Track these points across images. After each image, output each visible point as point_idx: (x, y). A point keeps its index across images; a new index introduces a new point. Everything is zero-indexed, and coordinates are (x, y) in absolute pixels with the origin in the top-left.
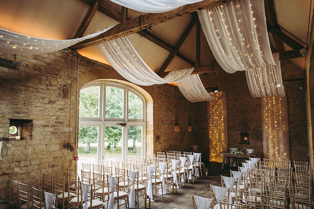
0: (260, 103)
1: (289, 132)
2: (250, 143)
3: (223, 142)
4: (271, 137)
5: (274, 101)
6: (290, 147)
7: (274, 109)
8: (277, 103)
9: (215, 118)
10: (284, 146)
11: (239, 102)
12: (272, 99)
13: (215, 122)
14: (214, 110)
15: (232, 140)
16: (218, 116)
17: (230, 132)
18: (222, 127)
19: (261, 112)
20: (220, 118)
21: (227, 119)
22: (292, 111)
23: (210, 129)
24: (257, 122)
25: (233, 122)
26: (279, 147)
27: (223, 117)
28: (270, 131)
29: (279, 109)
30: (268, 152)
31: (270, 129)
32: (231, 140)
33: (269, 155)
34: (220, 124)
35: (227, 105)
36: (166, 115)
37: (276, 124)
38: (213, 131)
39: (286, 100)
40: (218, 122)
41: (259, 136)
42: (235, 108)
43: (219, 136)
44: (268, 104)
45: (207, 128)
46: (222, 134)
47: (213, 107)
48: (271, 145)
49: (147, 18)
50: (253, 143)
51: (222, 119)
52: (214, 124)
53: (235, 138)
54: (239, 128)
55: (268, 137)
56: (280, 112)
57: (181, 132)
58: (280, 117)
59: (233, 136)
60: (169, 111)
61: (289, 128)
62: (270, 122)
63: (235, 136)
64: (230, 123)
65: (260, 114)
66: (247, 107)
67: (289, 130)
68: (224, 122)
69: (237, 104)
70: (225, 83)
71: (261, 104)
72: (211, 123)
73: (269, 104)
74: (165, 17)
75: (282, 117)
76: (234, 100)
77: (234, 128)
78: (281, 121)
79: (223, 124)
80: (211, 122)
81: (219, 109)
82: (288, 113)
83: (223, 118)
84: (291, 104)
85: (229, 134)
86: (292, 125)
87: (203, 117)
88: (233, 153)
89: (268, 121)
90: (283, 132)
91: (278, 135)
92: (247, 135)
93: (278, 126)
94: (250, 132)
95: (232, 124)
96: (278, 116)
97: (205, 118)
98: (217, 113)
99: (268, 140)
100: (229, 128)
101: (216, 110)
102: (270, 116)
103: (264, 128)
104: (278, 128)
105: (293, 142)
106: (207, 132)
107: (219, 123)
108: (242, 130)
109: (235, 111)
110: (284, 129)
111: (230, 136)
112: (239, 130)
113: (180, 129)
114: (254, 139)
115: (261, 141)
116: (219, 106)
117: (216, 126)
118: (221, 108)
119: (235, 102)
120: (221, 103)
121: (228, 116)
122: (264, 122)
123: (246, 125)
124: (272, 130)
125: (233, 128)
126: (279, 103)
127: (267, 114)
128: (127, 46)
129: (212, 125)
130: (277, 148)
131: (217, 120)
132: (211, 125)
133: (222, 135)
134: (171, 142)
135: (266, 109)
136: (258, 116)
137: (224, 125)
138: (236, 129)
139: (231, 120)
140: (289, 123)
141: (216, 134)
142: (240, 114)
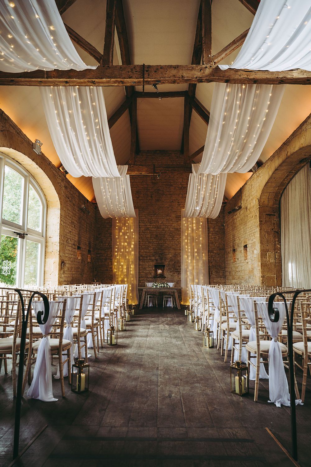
0: (178, 227)
1: (209, 261)
2: (166, 276)
3: (132, 277)
4: (190, 268)
5: (194, 225)
6: (209, 279)
7: (195, 235)
8: (198, 228)
9: (123, 244)
10: (204, 279)
11: (154, 224)
12: (193, 223)
13: (122, 250)
14: (121, 234)
15: (144, 274)
16: (126, 242)
17: (141, 263)
18: (132, 256)
19: (180, 238)
20: (129, 244)
21: (139, 246)
22: (212, 238)
23: (115, 259)
24: (175, 250)
25: (145, 251)
26: (198, 279)
27: (133, 243)
28: (189, 261)
29: (199, 236)
30: (187, 287)
31: (190, 258)
32: (142, 274)
33: (187, 290)
34: (129, 253)
35: (140, 228)
36: (70, 232)
37: (197, 252)
38: (119, 262)
39: (207, 225)
40: (127, 250)
41: (176, 268)
42: (148, 231)
43: (128, 269)
44: (188, 229)
45: (109, 259)
46: (132, 266)
47: (120, 229)
48: (190, 278)
49: (155, 71)
50: (170, 276)
51: (132, 246)
52: (121, 252)
53: (148, 272)
54: (153, 258)
55: (187, 268)
56: (201, 239)
57: (82, 260)
58: (200, 244)
59: (145, 268)
60: (73, 226)
61: (209, 258)
62: (189, 250)
63: (147, 269)
64: (142, 251)
65: (178, 241)
66: (164, 232)
67: (209, 260)
68: (134, 249)
69: (152, 226)
70: (138, 198)
71: (180, 228)
72: (116, 252)
73: (190, 229)
74: (182, 77)
75: (202, 244)
76: (148, 221)
77: (147, 257)
78: (201, 249)
79: (133, 253)
80: (116, 250)
81: (128, 232)
82: (208, 240)
83: (134, 245)
84: (211, 230)
85: (140, 266)
86: (212, 254)
87: (104, 242)
88: (156, 287)
89: (188, 249)
90: (203, 262)
91: (197, 265)
92: (162, 267)
93: (198, 255)
94: (166, 263)
95: (145, 253)
96: (198, 243)
97: (107, 244)
98: (126, 237)
99: (186, 271)
100: (141, 258)
101: (124, 234)
102: (190, 243)
103: (183, 258)
104: (198, 258)
105: (212, 273)
106: (110, 264)
107: (127, 252)
108: (157, 260)
109: (149, 236)
110: (204, 258)
111: (141, 269)
112: (152, 261)
113: (81, 257)
114: (171, 272)
115: (179, 274)
116: (129, 228)
117: (124, 256)
118: (132, 230)
119: (149, 224)
120: (132, 225)
121: (139, 241)
122: (183, 250)
123: (162, 254)
124: (192, 260)
125: (145, 258)
126: (200, 228)
127: (186, 241)
128: (94, 104)
129: (118, 254)
130: (196, 281)
131: (124, 247)
132: (116, 253)
133: (131, 268)
134: (74, 273)
135: (186, 234)
136: (176, 243)
137: (135, 254)
138: (150, 259)
139: (144, 247)
140: (209, 251)
141: (122, 266)
142: (155, 240)
